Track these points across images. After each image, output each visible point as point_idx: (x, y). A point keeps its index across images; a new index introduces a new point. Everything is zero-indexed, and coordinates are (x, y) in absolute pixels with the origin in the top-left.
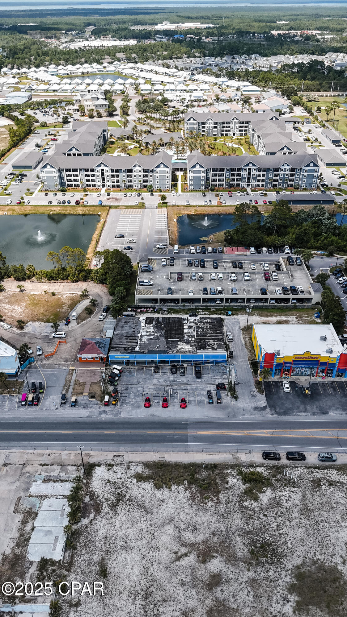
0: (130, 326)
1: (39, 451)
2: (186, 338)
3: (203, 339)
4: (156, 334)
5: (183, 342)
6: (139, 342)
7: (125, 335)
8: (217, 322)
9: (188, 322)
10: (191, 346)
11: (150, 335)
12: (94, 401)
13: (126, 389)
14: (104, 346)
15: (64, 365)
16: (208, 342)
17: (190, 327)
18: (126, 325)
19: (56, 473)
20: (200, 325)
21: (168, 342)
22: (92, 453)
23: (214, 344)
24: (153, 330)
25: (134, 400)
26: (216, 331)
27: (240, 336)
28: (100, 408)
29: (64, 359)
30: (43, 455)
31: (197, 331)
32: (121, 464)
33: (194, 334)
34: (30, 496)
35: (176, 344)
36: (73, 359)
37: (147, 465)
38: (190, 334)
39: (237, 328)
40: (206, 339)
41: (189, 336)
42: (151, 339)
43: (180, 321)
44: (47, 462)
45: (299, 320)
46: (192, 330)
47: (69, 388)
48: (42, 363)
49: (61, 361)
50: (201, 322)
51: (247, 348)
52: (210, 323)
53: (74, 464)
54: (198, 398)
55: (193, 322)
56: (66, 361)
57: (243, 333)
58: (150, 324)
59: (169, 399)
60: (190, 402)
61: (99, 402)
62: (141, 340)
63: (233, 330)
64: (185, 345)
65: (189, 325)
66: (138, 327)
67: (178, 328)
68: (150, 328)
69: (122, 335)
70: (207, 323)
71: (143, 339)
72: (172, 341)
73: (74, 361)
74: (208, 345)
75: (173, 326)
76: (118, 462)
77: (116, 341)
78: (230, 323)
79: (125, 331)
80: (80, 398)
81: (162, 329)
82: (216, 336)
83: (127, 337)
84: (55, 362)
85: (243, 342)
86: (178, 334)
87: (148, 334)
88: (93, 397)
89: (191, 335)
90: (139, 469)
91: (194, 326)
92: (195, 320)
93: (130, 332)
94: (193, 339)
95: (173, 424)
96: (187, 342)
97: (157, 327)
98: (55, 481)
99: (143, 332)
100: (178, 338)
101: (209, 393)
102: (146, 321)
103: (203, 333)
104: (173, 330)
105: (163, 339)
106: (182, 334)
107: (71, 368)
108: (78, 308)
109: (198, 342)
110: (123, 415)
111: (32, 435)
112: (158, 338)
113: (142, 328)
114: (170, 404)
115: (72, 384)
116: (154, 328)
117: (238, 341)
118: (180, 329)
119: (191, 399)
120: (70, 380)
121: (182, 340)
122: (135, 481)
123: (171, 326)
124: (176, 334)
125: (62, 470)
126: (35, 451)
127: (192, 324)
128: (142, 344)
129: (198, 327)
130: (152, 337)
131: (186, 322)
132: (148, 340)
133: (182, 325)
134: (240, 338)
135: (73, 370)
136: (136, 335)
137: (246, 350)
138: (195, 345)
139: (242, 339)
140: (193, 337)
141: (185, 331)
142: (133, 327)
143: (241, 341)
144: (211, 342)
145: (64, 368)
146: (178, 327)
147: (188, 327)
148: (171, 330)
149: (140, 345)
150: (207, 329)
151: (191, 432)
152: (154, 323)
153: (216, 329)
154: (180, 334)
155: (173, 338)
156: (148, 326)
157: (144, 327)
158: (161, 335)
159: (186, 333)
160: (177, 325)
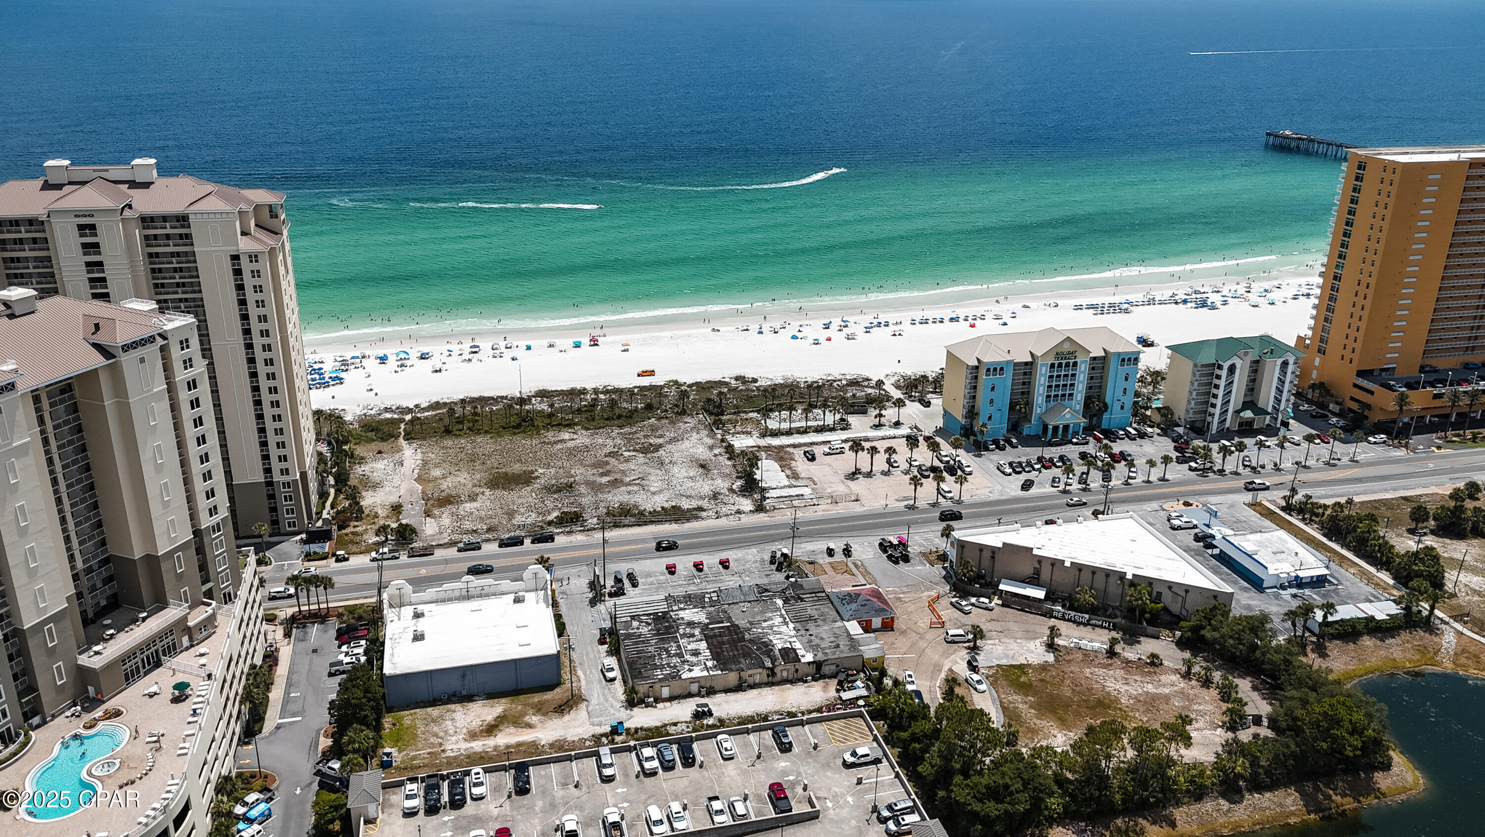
0: (822, 639)
2: (697, 632)
3: (662, 634)
4: (760, 630)
5: (700, 623)
6: (783, 612)
7: (820, 622)
8: (640, 672)
9: (705, 663)
10: (683, 618)
11: (771, 627)
12: (806, 559)
14: (844, 602)
15: (896, 592)
16: (652, 630)
17: (696, 653)
18: (831, 640)
20: (675, 660)
21: (729, 619)
23: (638, 628)
24: (771, 637)
26: (639, 652)
29: (906, 602)
30: (825, 511)
31: (679, 647)
33: (683, 642)
34: (807, 486)
35: (712, 618)
36: (890, 602)
38: (691, 639)
39: (594, 702)
40: (658, 634)
41: (693, 635)
42: (765, 621)
43: (724, 664)
44: (814, 507)
46: (689, 647)
47: (857, 568)
48: (935, 590)
49: (907, 597)
50: (675, 667)
52: (655, 667)
54: (650, 580)
55: (693, 665)
57: (579, 690)
58: (783, 649)
59: (696, 573)
60: (663, 574)
61: (798, 558)
62: (782, 616)
64: (696, 619)
65: (701, 658)
66: (805, 640)
67: (721, 648)
68: (779, 641)
69: (824, 620)
70: (662, 667)
71: (779, 619)
72: (722, 622)
74: (649, 624)
75: (732, 651)
77: (827, 610)
78: (612, 711)
79: (824, 628)
81: (751, 641)
82: (636, 643)
83: (812, 619)
84: (915, 594)
86: (715, 636)
87: (775, 629)
89: (689, 637)
90: (704, 514)
91: (688, 657)
92: (690, 670)
93: (813, 627)
94: (681, 631)
96: (691, 624)
97: (766, 645)
99: (789, 630)
100: (713, 629)
101: (635, 585)
102: (796, 654)
103: (666, 646)
104: (728, 642)
105: (742, 623)
106: (707, 638)
109: (671, 627)
112: (752, 624)
113: (795, 639)
114: (694, 569)
115: (857, 572)
116: (771, 641)
117: (591, 672)
118: (715, 647)
119: (662, 578)
120: (864, 576)
121: (704, 628)
123: (737, 650)
124: (720, 636)
126: (837, 512)
127: (693, 659)
128: (776, 611)
129: (680, 655)
130: (765, 624)
131: (710, 664)
132: (770, 619)
133: (715, 656)
134: (586, 678)
136: (797, 625)
138: (674, 621)
139: (582, 677)
140: (684, 636)
141: (703, 645)
142: (813, 638)
143: (585, 674)
144: (644, 630)
145: (891, 589)
146: (722, 651)
147: (700, 654)
148: (733, 643)
149: (779, 609)
150: (659, 654)
152: (777, 652)
153: (640, 658)
154: (711, 637)
155: (722, 628)
156: (785, 642)
157: (791, 640)
158: (749, 630)
159: (701, 640)
160: (726, 654)
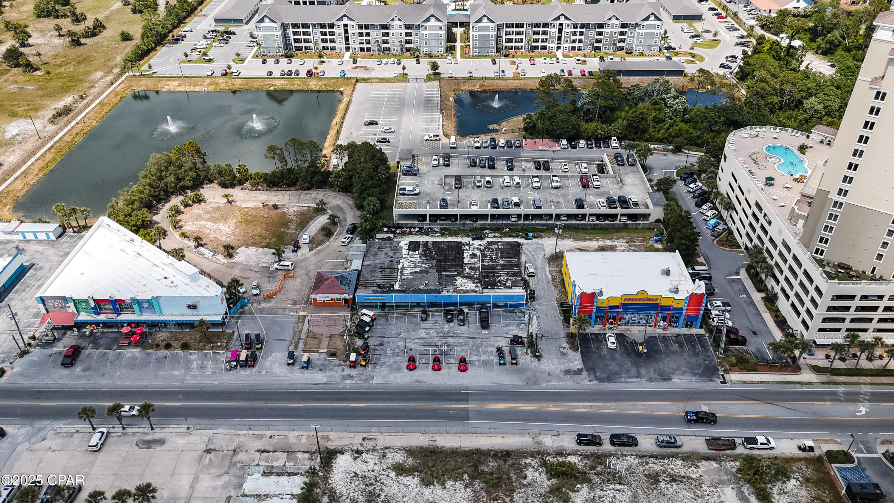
0: (386, 254)
1: (256, 432)
2: (467, 270)
3: (492, 272)
4: (423, 265)
5: (462, 277)
6: (399, 277)
7: (379, 266)
8: (512, 248)
9: (469, 248)
10: (474, 283)
11: (415, 267)
12: (335, 361)
13: (381, 345)
14: (348, 282)
15: (291, 310)
16: (498, 277)
17: (473, 256)
18: (380, 253)
19: (280, 463)
20: (488, 253)
21: (441, 278)
22: (332, 435)
23: (508, 279)
24: (419, 259)
25: (392, 360)
26: (510, 262)
27: (544, 269)
28: (343, 370)
29: (292, 300)
30: (261, 437)
31: (483, 261)
32: (374, 450)
33: (479, 265)
34: (244, 495)
35: (452, 279)
36: (304, 300)
37: (410, 452)
38: (473, 266)
39: (541, 256)
40: (494, 273)
41: (471, 268)
42: (416, 272)
43: (458, 246)
44: (268, 448)
45: (630, 246)
46: (476, 260)
47: (298, 342)
48: (259, 307)
49: (287, 304)
50: (489, 248)
51: (554, 285)
52: (501, 250)
53: (306, 450)
54: (484, 357)
55: (477, 249)
56: (295, 303)
57: (550, 265)
58: (415, 251)
59: (442, 358)
60: (472, 362)
61: (342, 363)
62: (402, 274)
63: (535, 259)
64: (465, 281)
65: (471, 252)
66: (397, 255)
67: (455, 257)
68: (415, 256)
69: (375, 267)
70: (497, 249)
71: (405, 272)
72: (447, 276)
73: (306, 303)
74: (499, 282)
75: (449, 254)
76: (370, 447)
77: (367, 275)
78: (530, 249)
79: (378, 261)
80: (314, 356)
81: (433, 259)
82: (511, 268)
83: (383, 269)
84: (279, 305)
85: (550, 277)
86: (456, 266)
87: (412, 265)
88: (333, 355)
89: (474, 267)
90: (399, 458)
91: (479, 253)
92: (480, 245)
93: (386, 263)
94: (478, 273)
95: (448, 393)
96: (469, 277)
97: (425, 255)
98: (278, 475)
99: (405, 263)
100: (455, 271)
101: (500, 350)
102: (409, 246)
103: (491, 263)
104: (449, 260)
105: (434, 273)
106: (462, 265)
107: (301, 313)
108: (310, 227)
109: (484, 277)
110: (376, 381)
111: (247, 408)
112: (427, 272)
113: (404, 256)
114: (443, 365)
115: (303, 336)
116: (420, 257)
117: (542, 276)
118: (459, 258)
119: (474, 358)
120: (301, 331)
121: (461, 274)
122: (393, 474)
123: (445, 254)
124: (452, 266)
125: (289, 459)
126: (251, 432)
127: (476, 252)
128: (404, 279)
129: (484, 256)
130: (418, 270)
131: (467, 248)
132: (412, 273)
133: (461, 252)
134: (545, 272)
135: (305, 316)
136: (395, 266)
137: (553, 288)
138: (480, 281)
139: (548, 273)
140: (477, 269)
141: (466, 261)
142: (391, 256)
143: (546, 275)
144: (503, 277)
145: (292, 314)
146: (455, 255)
147: (470, 255)
148: (446, 260)
149: (401, 281)
150: (497, 258)
151: (473, 406)
153: (510, 258)
154: (458, 265)
155: (448, 271)
156: (412, 254)
157: (406, 256)
158: (430, 268)
159: (466, 264)
160: (454, 253)
